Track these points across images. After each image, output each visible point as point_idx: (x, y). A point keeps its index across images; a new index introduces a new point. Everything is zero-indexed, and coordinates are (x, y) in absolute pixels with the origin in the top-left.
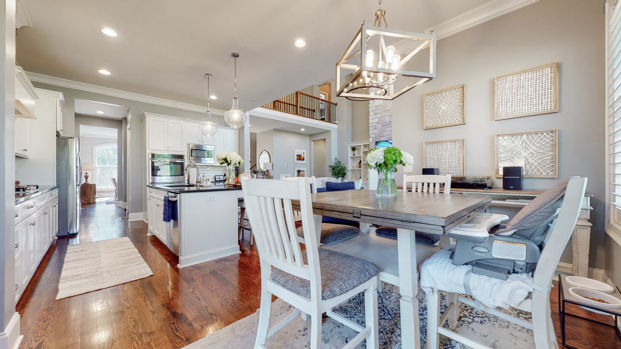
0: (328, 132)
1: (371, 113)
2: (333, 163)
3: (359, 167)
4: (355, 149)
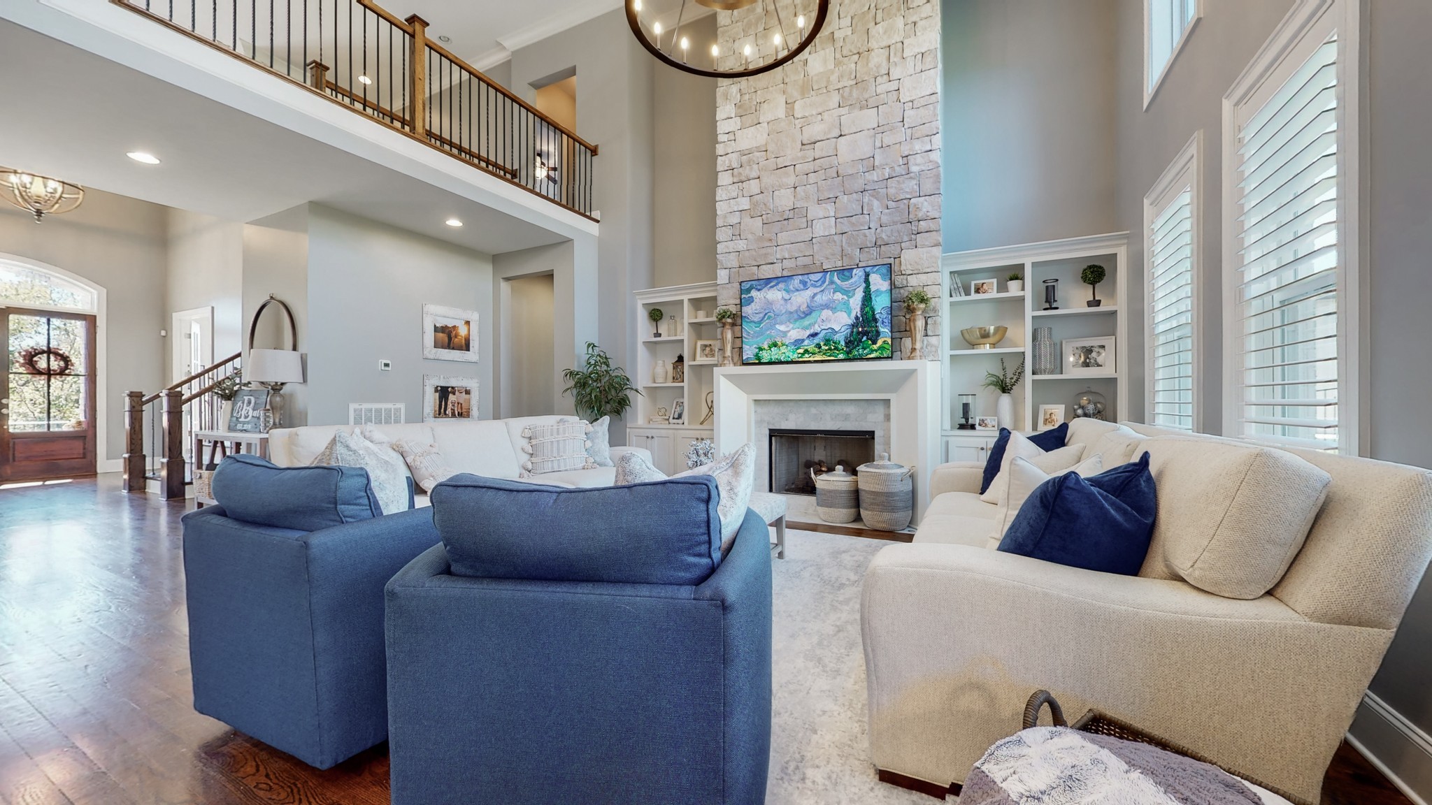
0: (561, 243)
1: (724, 179)
2: (579, 360)
3: (674, 378)
4: (662, 315)
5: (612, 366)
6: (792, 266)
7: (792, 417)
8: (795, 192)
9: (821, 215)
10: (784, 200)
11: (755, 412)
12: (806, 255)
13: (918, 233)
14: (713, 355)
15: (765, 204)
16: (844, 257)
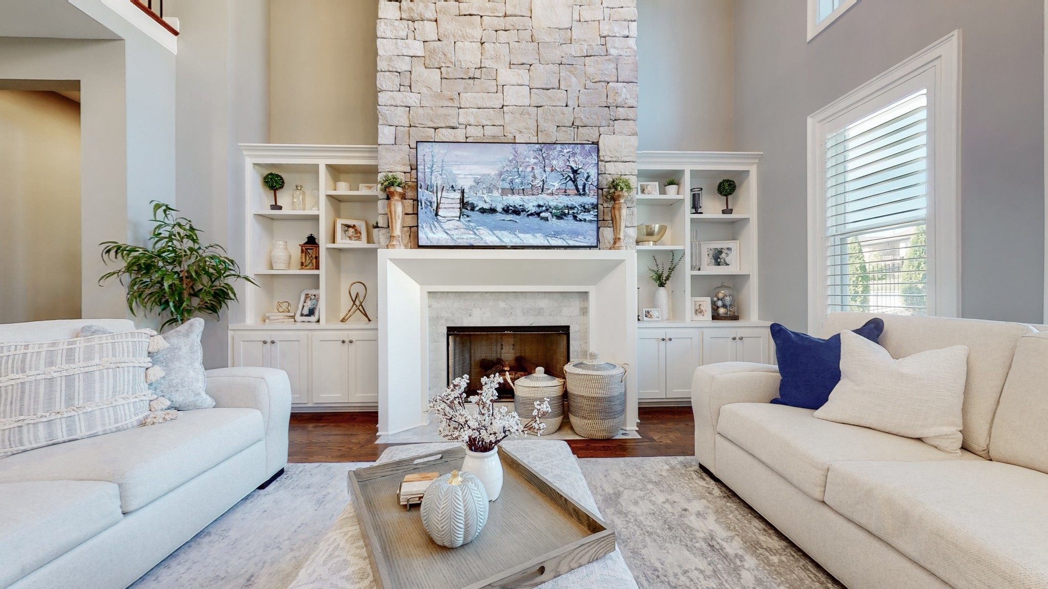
3: (302, 264)
4: (283, 182)
5: (203, 241)
6: (479, 135)
7: (476, 312)
8: (483, 49)
9: (515, 80)
10: (468, 55)
11: (430, 306)
12: (496, 124)
13: (615, 120)
14: (359, 238)
15: (445, 54)
16: (540, 134)
